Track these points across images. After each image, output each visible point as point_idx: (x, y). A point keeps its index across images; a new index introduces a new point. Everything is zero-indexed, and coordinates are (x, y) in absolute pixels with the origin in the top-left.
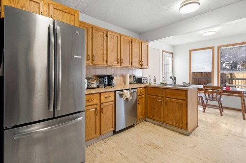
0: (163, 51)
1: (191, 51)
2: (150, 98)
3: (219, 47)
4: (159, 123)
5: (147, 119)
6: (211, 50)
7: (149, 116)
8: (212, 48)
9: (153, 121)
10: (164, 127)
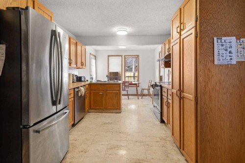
0: (90, 54)
1: (109, 56)
2: (93, 93)
3: (125, 56)
4: (100, 111)
5: (90, 111)
6: (121, 57)
7: (92, 107)
8: (121, 56)
9: (95, 111)
10: (105, 112)
